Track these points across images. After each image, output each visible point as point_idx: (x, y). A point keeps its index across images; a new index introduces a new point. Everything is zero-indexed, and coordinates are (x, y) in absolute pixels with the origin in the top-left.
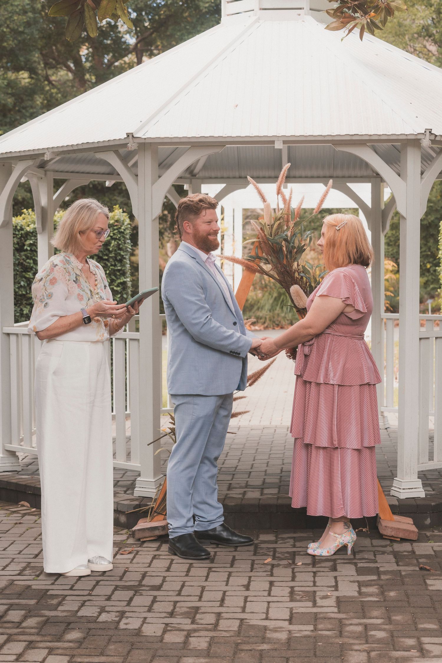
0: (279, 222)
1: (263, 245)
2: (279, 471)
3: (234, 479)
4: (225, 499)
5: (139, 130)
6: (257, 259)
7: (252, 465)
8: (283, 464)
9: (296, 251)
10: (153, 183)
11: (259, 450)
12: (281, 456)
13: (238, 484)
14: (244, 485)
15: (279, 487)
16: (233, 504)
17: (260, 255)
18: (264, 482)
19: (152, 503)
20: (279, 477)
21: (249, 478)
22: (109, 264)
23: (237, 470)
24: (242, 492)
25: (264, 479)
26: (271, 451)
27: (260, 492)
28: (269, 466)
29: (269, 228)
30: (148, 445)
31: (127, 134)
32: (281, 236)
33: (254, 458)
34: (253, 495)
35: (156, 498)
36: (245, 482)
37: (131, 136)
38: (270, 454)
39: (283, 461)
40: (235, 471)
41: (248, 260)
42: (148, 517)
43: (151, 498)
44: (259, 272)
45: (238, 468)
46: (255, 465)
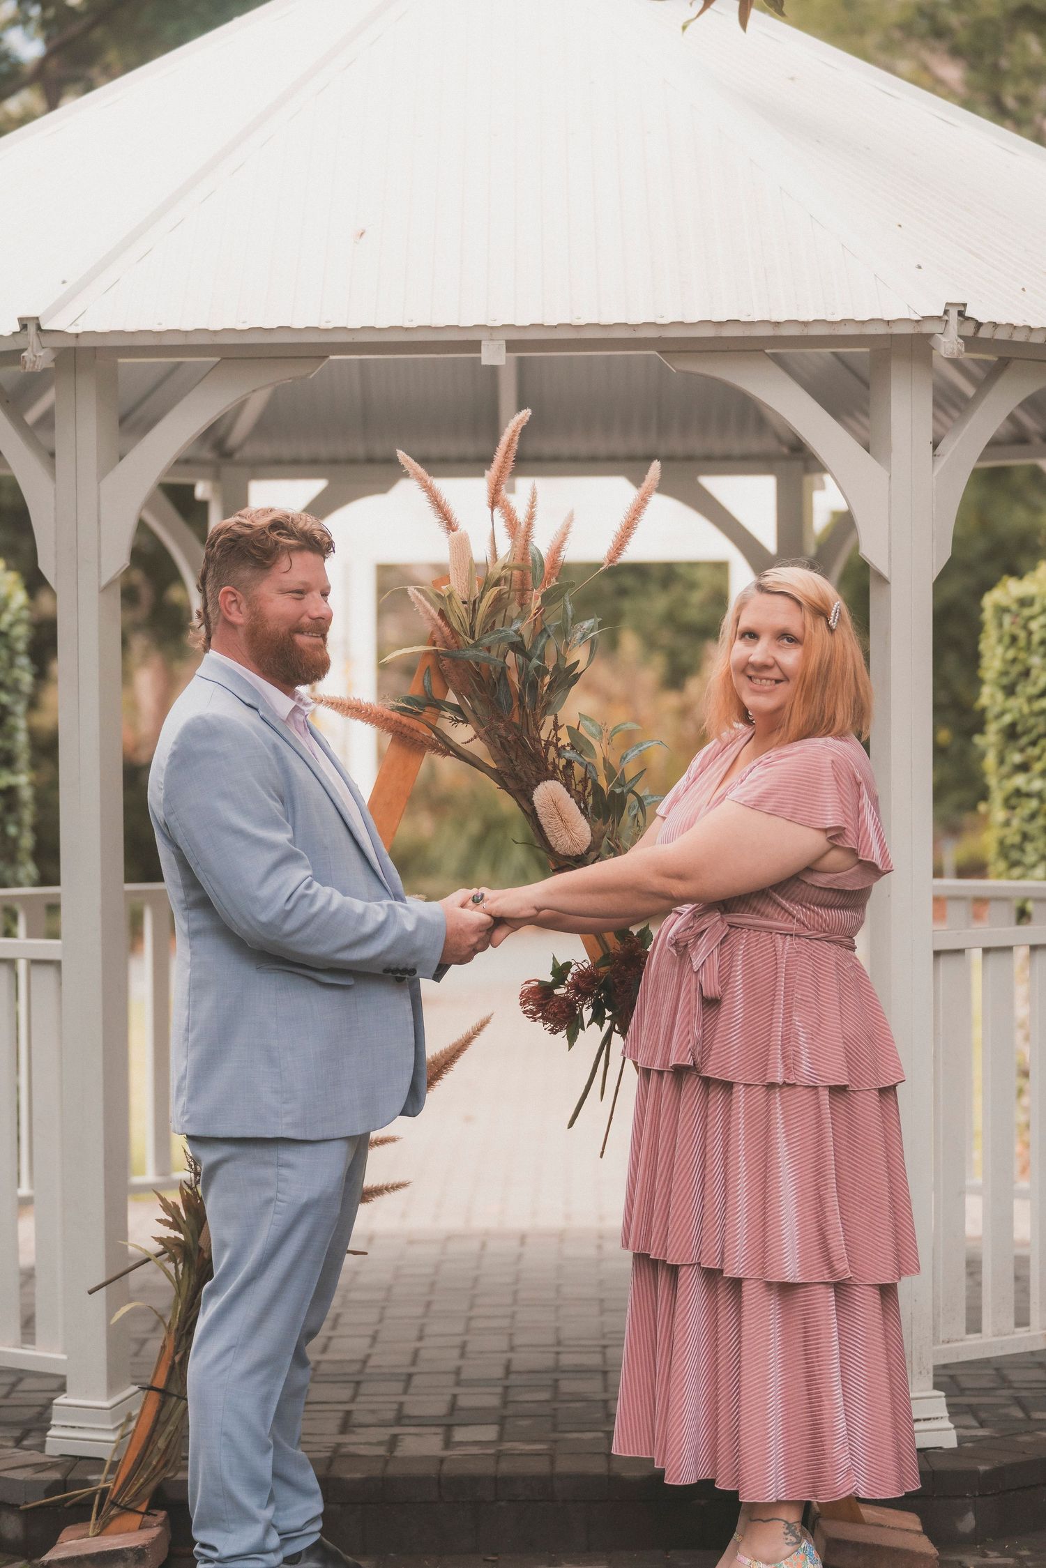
0: (495, 591)
1: (446, 664)
2: (498, 1372)
3: (359, 1399)
4: (331, 1461)
5: (60, 306)
6: (427, 709)
7: (416, 1353)
8: (512, 1349)
9: (550, 684)
10: (103, 472)
11: (435, 1307)
12: (505, 1323)
13: (373, 1412)
14: (390, 1415)
15: (502, 1422)
16: (358, 1475)
17: (438, 696)
18: (453, 1407)
19: (102, 1477)
20: (499, 1390)
21: (405, 1392)
23: (368, 1370)
24: (386, 1438)
25: (455, 1396)
26: (472, 1307)
27: (440, 1437)
28: (469, 1355)
29: (466, 610)
30: (90, 1293)
31: (20, 320)
32: (500, 635)
33: (421, 1330)
34: (421, 1446)
35: (115, 1459)
36: (395, 1406)
37: (32, 329)
38: (470, 1319)
39: (511, 1340)
40: (361, 1372)
41: (401, 710)
42: (89, 1520)
43: (101, 1460)
44: (435, 748)
45: (372, 1362)
46: (424, 1354)
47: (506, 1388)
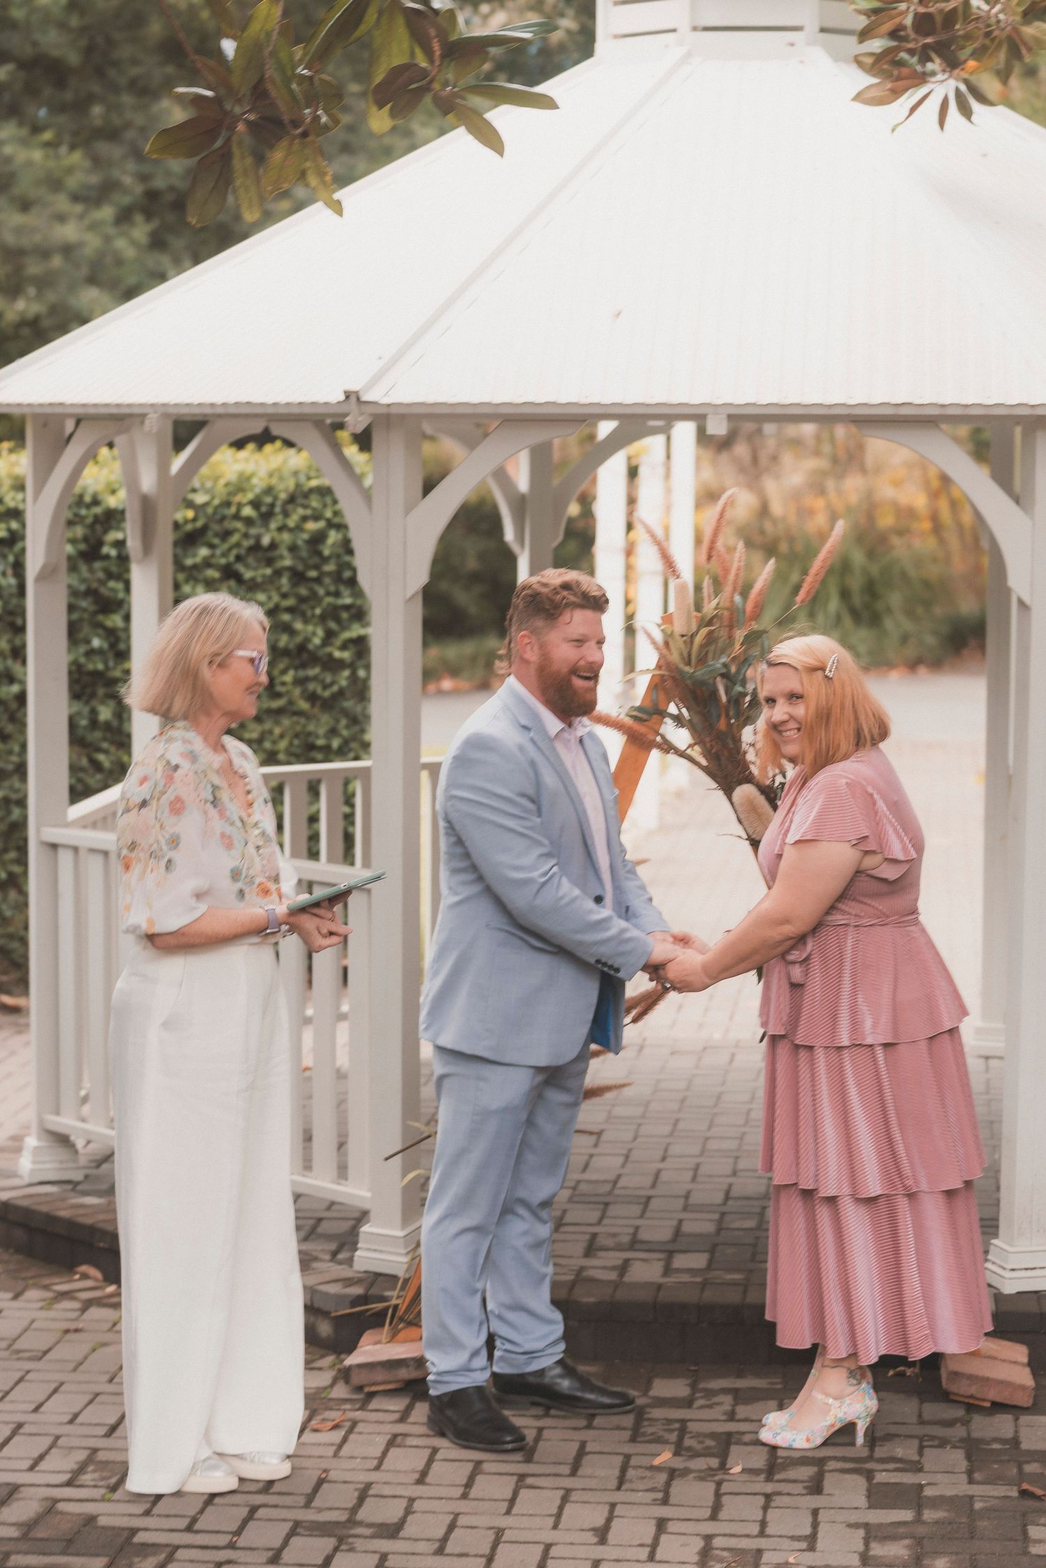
0: (707, 629)
1: (669, 684)
2: (719, 1198)
3: (605, 1221)
4: (573, 1284)
5: (373, 383)
6: (655, 716)
7: (657, 1175)
8: (735, 1173)
10: (408, 510)
11: (681, 1126)
12: (732, 1145)
13: (614, 1235)
14: (626, 1239)
15: (712, 1251)
16: (592, 1300)
17: (662, 707)
18: (678, 1232)
19: (395, 1293)
20: (716, 1216)
21: (642, 1216)
22: (321, 592)
23: (617, 1192)
24: (619, 1262)
25: (680, 1221)
26: (710, 1128)
27: (662, 1263)
28: (699, 1179)
29: (684, 642)
30: (387, 1159)
31: (345, 392)
32: (709, 669)
33: (666, 1150)
34: (646, 1271)
35: (407, 1276)
36: (631, 1230)
37: (353, 399)
38: (707, 1139)
39: (735, 1163)
40: (610, 1193)
41: (635, 718)
42: (383, 1325)
43: (394, 1278)
44: (659, 746)
45: (621, 1183)
46: (664, 1176)
47: (723, 1214)
